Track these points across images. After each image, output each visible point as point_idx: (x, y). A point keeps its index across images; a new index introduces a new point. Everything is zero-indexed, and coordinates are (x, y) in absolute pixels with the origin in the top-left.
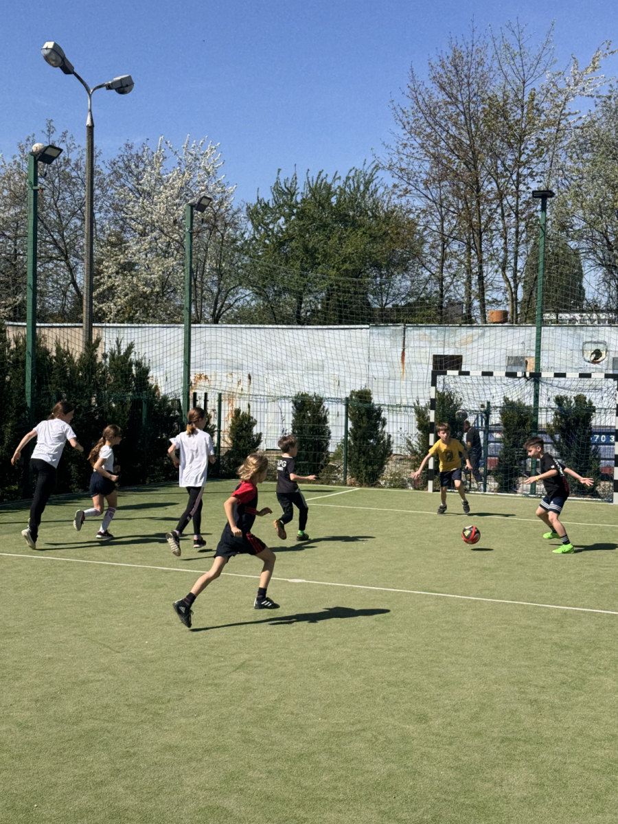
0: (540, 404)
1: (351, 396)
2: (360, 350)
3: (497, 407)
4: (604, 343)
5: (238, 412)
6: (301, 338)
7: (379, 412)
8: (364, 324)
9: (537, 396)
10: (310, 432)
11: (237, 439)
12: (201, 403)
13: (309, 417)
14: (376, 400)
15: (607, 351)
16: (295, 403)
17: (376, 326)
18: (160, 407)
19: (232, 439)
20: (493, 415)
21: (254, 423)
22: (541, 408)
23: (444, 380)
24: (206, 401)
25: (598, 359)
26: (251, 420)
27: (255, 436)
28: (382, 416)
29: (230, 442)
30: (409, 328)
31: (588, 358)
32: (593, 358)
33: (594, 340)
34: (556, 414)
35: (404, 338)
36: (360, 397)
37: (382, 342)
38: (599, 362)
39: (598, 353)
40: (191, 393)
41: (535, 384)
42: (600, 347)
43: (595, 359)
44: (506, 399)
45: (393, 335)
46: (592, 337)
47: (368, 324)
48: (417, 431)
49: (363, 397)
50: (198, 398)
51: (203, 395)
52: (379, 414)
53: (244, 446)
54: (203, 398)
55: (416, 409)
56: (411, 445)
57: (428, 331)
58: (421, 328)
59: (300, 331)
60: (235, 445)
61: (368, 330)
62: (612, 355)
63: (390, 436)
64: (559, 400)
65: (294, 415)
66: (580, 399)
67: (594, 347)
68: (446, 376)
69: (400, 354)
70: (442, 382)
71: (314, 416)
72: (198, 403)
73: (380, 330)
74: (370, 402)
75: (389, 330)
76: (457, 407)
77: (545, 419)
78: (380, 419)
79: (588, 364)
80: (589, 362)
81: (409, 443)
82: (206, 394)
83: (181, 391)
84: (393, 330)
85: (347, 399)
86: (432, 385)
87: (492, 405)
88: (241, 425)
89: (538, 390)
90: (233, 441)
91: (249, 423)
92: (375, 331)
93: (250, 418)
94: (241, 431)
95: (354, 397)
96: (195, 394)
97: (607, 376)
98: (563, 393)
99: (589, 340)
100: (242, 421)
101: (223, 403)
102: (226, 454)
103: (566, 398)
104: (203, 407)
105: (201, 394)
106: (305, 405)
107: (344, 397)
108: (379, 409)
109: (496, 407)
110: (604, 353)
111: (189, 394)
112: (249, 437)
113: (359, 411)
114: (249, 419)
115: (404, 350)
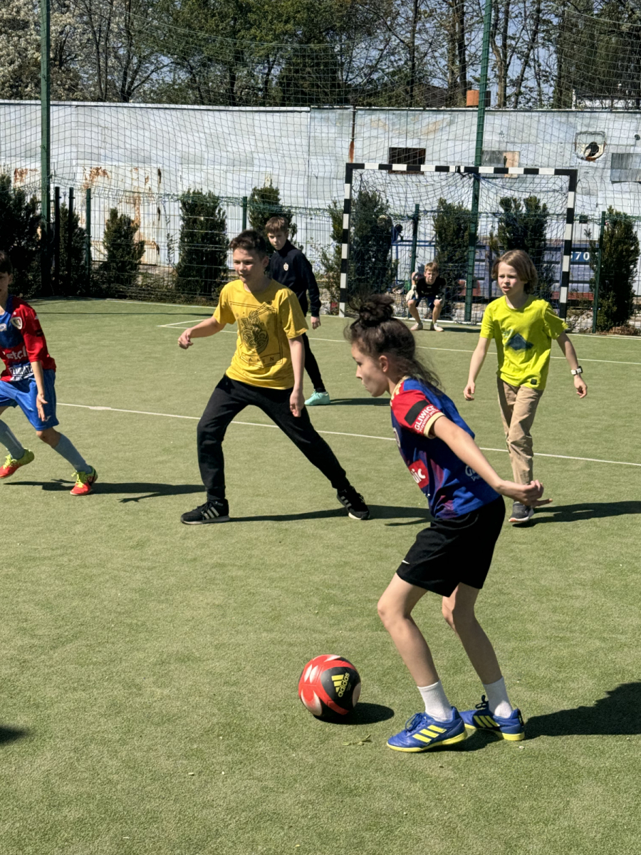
0: (480, 209)
1: (253, 195)
2: (298, 141)
3: (428, 212)
4: (603, 134)
5: (114, 213)
6: (224, 123)
7: (288, 217)
8: (302, 106)
9: (476, 198)
10: (203, 240)
11: (114, 249)
12: (64, 200)
13: (201, 221)
14: (285, 200)
15: (605, 144)
16: (184, 204)
17: (319, 108)
18: (15, 205)
19: (107, 248)
20: (423, 222)
21: (135, 230)
22: (481, 213)
23: (361, 175)
24: (71, 198)
25: (593, 155)
26: (132, 225)
27: (137, 245)
28: (293, 221)
29: (106, 253)
30: (359, 112)
31: (581, 154)
32: (587, 154)
33: (591, 130)
34: (500, 221)
35: (354, 125)
36: (262, 197)
37: (325, 130)
38: (595, 159)
39: (594, 147)
40: (52, 186)
41: (474, 182)
42: (598, 140)
43: (590, 155)
44: (442, 202)
45: (341, 120)
46: (588, 126)
47: (309, 106)
48: (332, 241)
49: (267, 197)
50: (61, 194)
51: (68, 191)
52: (289, 220)
53: (122, 257)
54: (68, 194)
55: (332, 213)
56: (328, 260)
57: (382, 116)
58: (375, 112)
59: (223, 114)
60: (112, 256)
61: (309, 114)
62: (612, 150)
63: (302, 247)
64: (505, 203)
65: (183, 219)
66: (532, 203)
67: (590, 140)
68: (363, 171)
69: (347, 145)
70: (359, 178)
71: (207, 220)
72: (61, 201)
73: (325, 114)
74: (277, 204)
75: (334, 114)
76: (382, 210)
77: (487, 228)
78: (289, 226)
79: (580, 161)
80: (582, 158)
81: (324, 255)
82: (71, 190)
83: (39, 184)
84: (340, 114)
85: (245, 198)
86: (347, 182)
87: (421, 209)
88: (118, 231)
89: (478, 191)
90: (109, 251)
91: (129, 228)
92: (317, 115)
93: (129, 221)
94: (119, 238)
95: (256, 197)
96: (57, 189)
97: (558, 172)
98: (508, 194)
99: (584, 129)
100: (120, 227)
101: (92, 201)
102: (101, 268)
103: (515, 201)
104: (67, 207)
105: (64, 191)
106: (196, 205)
107: (242, 196)
108: (289, 211)
109: (426, 212)
110: (601, 147)
111: (48, 188)
112: (128, 246)
113: (262, 215)
114: (129, 224)
115: (353, 140)
